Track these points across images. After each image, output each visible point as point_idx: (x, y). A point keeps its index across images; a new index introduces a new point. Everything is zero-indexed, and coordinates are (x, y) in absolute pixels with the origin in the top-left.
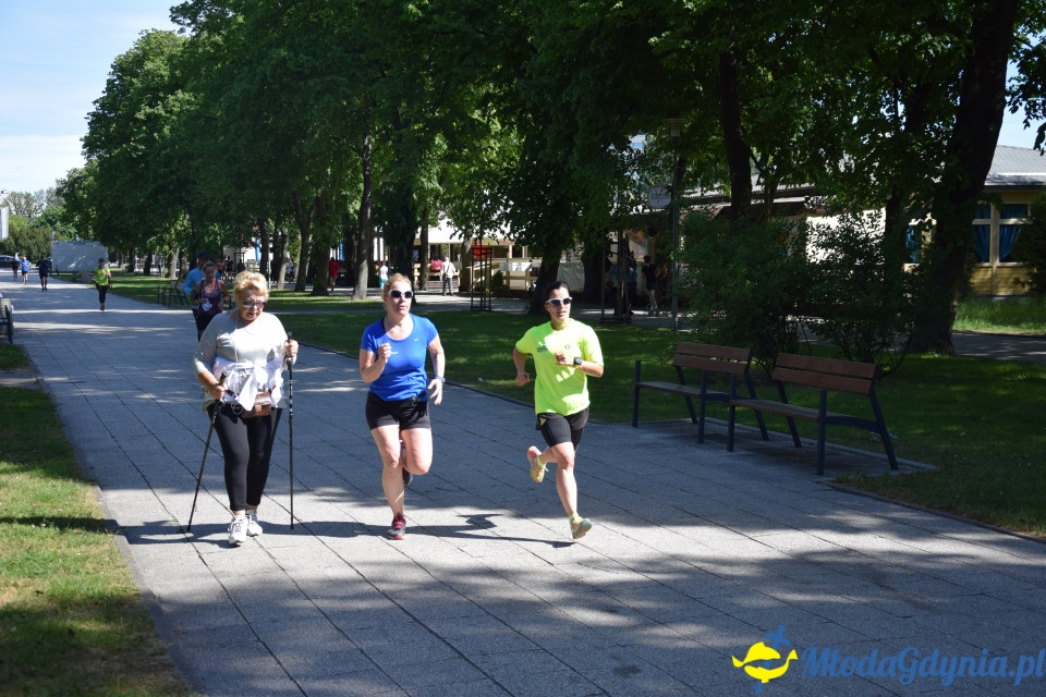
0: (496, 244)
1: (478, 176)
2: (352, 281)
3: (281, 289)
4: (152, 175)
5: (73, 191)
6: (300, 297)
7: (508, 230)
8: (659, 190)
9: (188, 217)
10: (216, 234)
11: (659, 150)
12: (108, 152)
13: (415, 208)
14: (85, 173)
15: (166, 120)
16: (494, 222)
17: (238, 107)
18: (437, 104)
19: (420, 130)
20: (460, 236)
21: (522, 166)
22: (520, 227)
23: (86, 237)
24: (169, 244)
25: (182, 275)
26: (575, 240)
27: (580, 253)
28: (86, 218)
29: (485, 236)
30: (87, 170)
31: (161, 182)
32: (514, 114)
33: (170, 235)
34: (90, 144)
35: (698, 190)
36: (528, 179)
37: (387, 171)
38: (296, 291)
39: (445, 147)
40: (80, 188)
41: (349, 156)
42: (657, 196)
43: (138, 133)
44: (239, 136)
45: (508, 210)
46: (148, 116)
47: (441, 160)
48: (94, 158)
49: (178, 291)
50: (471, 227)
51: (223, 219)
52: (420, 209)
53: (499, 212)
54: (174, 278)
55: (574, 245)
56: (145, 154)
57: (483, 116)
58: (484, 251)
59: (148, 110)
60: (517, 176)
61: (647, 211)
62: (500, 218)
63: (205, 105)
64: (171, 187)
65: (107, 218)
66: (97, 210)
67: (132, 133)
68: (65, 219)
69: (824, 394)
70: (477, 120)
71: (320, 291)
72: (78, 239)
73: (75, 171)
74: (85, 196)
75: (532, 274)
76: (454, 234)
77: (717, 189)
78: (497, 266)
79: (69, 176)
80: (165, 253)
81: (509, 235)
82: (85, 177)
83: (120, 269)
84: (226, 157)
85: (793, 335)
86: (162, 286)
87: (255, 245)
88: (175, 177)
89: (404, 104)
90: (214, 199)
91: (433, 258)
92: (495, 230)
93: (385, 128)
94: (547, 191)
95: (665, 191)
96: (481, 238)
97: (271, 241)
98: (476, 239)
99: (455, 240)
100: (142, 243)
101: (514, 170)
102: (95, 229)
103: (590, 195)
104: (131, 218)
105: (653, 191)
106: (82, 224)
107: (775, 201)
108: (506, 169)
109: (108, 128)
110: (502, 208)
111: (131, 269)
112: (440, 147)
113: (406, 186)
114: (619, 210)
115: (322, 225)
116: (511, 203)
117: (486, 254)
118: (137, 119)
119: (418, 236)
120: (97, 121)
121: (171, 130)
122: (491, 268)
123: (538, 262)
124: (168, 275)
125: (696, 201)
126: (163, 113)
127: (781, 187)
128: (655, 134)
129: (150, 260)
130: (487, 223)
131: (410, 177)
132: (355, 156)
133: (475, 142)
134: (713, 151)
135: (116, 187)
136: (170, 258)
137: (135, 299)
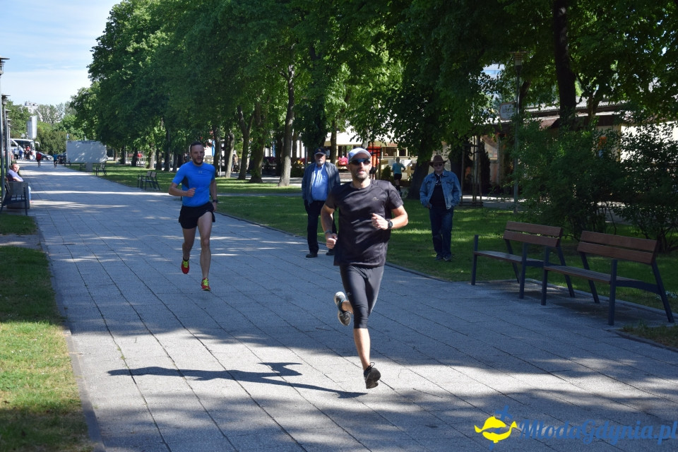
0: (383, 145)
1: (372, 94)
2: (280, 172)
3: (228, 177)
4: (137, 93)
5: (82, 104)
6: (242, 184)
7: (392, 135)
8: (508, 106)
9: (162, 123)
10: (182, 136)
11: (508, 76)
12: (106, 76)
13: (325, 119)
14: (90, 91)
15: (149, 53)
16: (382, 129)
17: (197, 43)
18: (342, 41)
19: (329, 61)
20: (358, 140)
21: (404, 87)
22: (401, 133)
23: (91, 138)
24: (150, 144)
25: (158, 166)
26: (443, 143)
27: (448, 153)
28: (91, 123)
29: (376, 140)
30: (92, 89)
31: (143, 98)
32: (398, 48)
33: (150, 137)
34: (94, 71)
35: (537, 106)
36: (408, 97)
37: (306, 90)
38: (239, 179)
39: (349, 73)
40: (87, 103)
41: (278, 80)
42: (507, 110)
43: (128, 63)
44: (197, 64)
45: (393, 121)
46: (136, 50)
47: (345, 82)
48: (97, 80)
49: (152, 178)
50: (366, 133)
51: (187, 126)
52: (330, 120)
53: (387, 122)
54: (153, 168)
55: (441, 147)
56: (133, 77)
57: (376, 50)
58: (375, 151)
59: (135, 45)
60: (400, 95)
61: (496, 121)
62: (387, 126)
63: (175, 42)
64: (150, 102)
65: (105, 124)
66: (99, 118)
67: (124, 62)
68: (77, 125)
69: (615, 263)
70: (372, 53)
71: (256, 179)
72: (86, 139)
73: (83, 89)
74: (90, 108)
75: (412, 169)
76: (353, 138)
77: (555, 105)
78: (386, 162)
79: (79, 94)
80: (147, 150)
81: (393, 139)
82: (91, 94)
83: (115, 162)
84: (189, 80)
85: (603, 217)
86: (143, 174)
87: (210, 145)
88: (152, 94)
89: (319, 41)
90: (179, 111)
91: (340, 155)
92: (384, 136)
93: (305, 58)
94: (423, 106)
95: (512, 106)
96: (373, 141)
97: (223, 142)
98: (369, 142)
99: (354, 142)
100: (130, 143)
101: (398, 90)
102: (97, 133)
103: (453, 110)
104: (122, 124)
105: (504, 107)
106: (88, 129)
107: (597, 114)
108: (392, 90)
109: (106, 57)
110: (389, 118)
111: (122, 161)
112: (345, 73)
113: (319, 101)
114: (475, 120)
115: (258, 130)
116: (396, 115)
117: (377, 153)
118: (127, 51)
119: (328, 139)
120: (99, 53)
121: (151, 59)
122: (381, 163)
123: (415, 159)
124: (148, 167)
125: (534, 115)
126: (146, 47)
127: (601, 104)
128: (504, 63)
129: (136, 155)
130: (378, 130)
131: (323, 95)
132: (282, 80)
133: (371, 70)
134: (549, 76)
135: (112, 102)
136: (150, 155)
137: (122, 184)
